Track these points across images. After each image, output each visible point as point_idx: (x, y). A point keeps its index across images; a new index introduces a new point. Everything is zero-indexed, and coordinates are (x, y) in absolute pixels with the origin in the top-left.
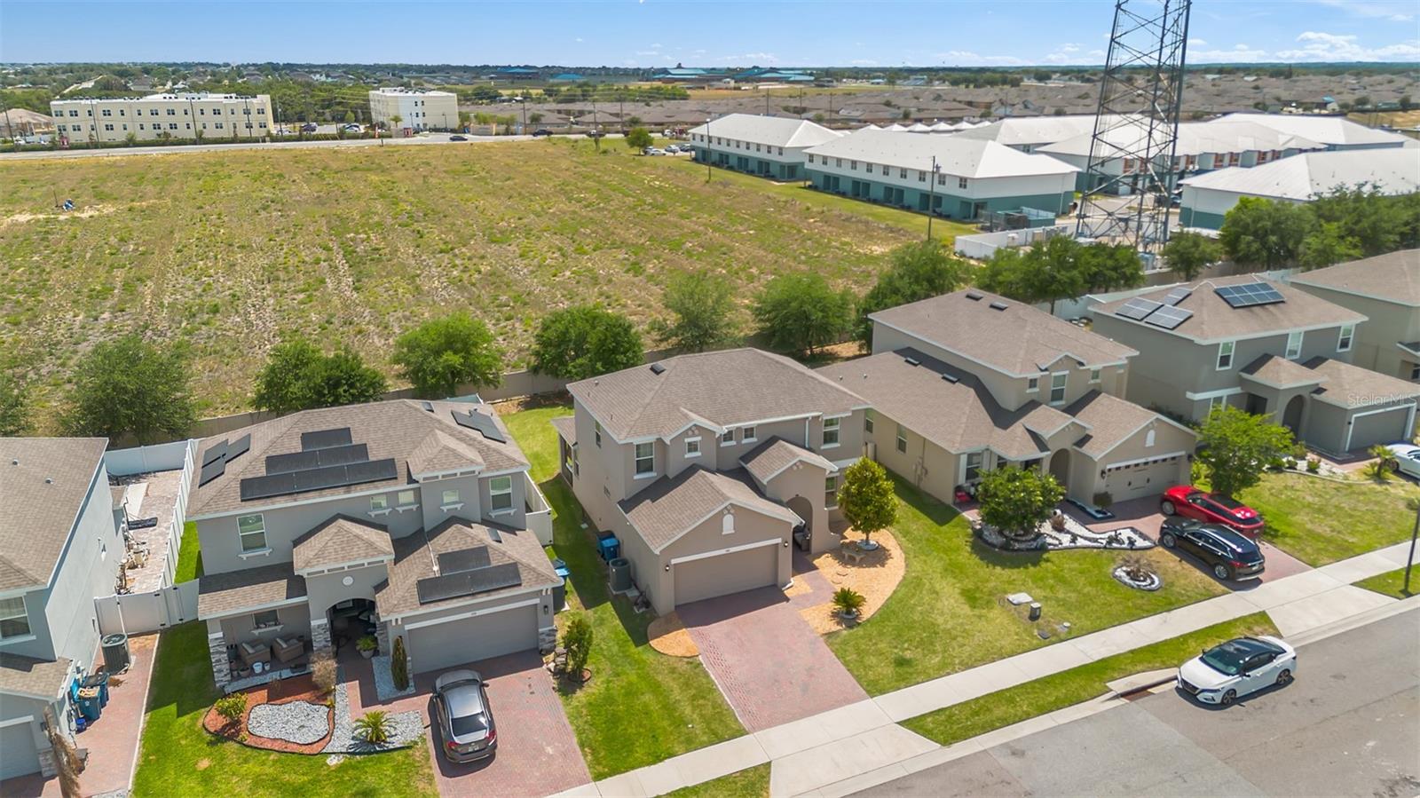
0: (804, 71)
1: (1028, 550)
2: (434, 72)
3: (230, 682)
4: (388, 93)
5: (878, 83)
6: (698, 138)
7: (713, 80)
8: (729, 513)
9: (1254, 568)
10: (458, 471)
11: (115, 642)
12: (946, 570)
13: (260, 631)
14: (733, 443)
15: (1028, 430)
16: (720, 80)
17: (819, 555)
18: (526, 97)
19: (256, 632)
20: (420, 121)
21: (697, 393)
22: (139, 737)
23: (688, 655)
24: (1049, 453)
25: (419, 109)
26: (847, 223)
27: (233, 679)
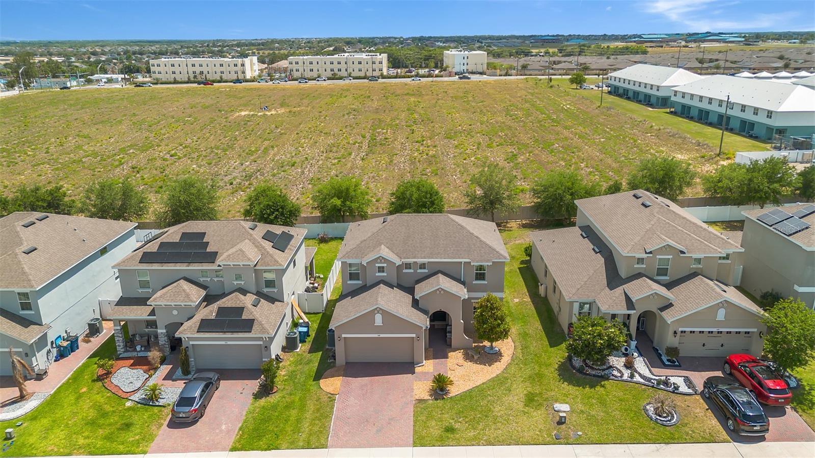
0: (740, 35)
1: (594, 376)
2: (501, 39)
3: (124, 352)
4: (454, 52)
5: (794, 43)
6: (613, 79)
7: (671, 42)
8: (378, 313)
9: (755, 428)
10: (241, 264)
11: (95, 321)
12: (530, 377)
13: (148, 329)
14: (412, 271)
15: (625, 292)
16: (675, 41)
17: (454, 350)
18: (547, 53)
19: (147, 330)
20: (465, 68)
21: (398, 237)
22: (74, 370)
23: (332, 393)
24: (635, 311)
25: (465, 61)
26: (671, 138)
27: (126, 351)
